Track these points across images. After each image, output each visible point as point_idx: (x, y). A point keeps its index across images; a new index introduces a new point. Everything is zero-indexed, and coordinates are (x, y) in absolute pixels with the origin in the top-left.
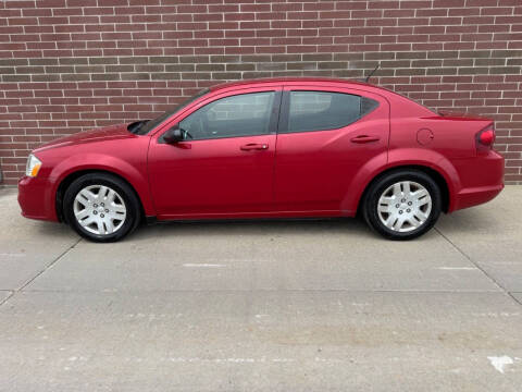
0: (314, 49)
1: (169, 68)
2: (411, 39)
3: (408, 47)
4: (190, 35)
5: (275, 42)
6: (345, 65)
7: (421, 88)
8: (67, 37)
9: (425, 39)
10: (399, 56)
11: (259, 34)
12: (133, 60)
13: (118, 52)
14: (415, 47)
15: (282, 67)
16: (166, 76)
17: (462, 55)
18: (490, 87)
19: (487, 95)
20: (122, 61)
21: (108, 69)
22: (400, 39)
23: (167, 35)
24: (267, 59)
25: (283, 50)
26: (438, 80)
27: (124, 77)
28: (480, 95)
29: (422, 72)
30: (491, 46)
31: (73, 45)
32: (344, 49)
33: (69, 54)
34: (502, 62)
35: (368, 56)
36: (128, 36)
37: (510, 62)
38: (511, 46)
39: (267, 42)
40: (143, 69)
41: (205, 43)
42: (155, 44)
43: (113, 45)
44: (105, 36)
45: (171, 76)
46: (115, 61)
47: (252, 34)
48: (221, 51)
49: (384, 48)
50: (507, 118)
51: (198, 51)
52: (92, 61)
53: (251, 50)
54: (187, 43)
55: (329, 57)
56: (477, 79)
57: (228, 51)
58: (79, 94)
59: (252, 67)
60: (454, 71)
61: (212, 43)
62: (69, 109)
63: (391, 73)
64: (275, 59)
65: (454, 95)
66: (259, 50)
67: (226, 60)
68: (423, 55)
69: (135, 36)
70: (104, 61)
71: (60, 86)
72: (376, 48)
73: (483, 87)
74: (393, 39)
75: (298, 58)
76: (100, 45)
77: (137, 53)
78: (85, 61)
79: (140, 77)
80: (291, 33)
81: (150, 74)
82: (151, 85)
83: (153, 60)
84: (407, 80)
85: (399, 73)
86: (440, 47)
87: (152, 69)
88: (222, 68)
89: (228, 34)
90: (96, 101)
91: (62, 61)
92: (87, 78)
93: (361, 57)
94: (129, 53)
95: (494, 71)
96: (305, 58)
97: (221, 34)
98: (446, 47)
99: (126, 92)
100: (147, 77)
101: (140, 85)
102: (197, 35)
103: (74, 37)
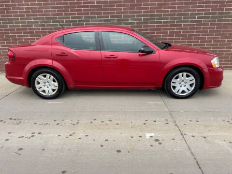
0: (114, 13)
1: (53, 22)
2: (156, 8)
3: (154, 12)
4: (62, 7)
5: (98, 10)
6: (128, 20)
7: (160, 29)
8: (10, 9)
9: (161, 8)
10: (151, 15)
11: (91, 6)
12: (38, 19)
13: (32, 15)
14: (157, 12)
15: (101, 21)
16: (52, 25)
17: (178, 15)
18: (190, 29)
19: (189, 32)
20: (34, 19)
21: (28, 22)
22: (151, 8)
23: (52, 8)
24: (95, 17)
25: (101, 13)
26: (167, 26)
27: (35, 26)
28: (186, 32)
29: (161, 22)
30: (190, 11)
31: (13, 12)
32: (127, 12)
33: (11, 16)
34: (195, 18)
35: (137, 16)
36: (35, 8)
37: (198, 18)
38: (198, 10)
39: (94, 10)
40: (43, 22)
41: (68, 11)
42: (47, 11)
43: (29, 12)
44: (26, 8)
45: (55, 25)
46: (31, 19)
47: (87, 7)
48: (75, 14)
49: (144, 12)
50: (198, 42)
51: (65, 14)
52: (21, 19)
53: (88, 14)
54: (61, 11)
55: (121, 16)
56: (184, 25)
57: (78, 14)
58: (16, 33)
59: (89, 21)
60: (174, 22)
61: (71, 11)
62: (13, 40)
63: (148, 23)
64: (98, 17)
65: (175, 32)
66: (91, 14)
67: (77, 18)
68: (161, 15)
69: (39, 8)
70: (26, 19)
71: (8, 30)
72: (141, 12)
73: (187, 29)
74: (148, 8)
75: (108, 17)
76: (24, 12)
77: (40, 15)
78: (18, 19)
79: (42, 26)
80: (104, 6)
81: (46, 24)
82: (46, 29)
83: (47, 18)
84: (154, 26)
85: (151, 23)
86: (168, 11)
87: (46, 22)
88: (76, 21)
89: (78, 7)
90: (24, 36)
91: (8, 19)
92: (19, 26)
93: (134, 16)
94: (36, 15)
95: (191, 22)
96: (111, 17)
97: (75, 7)
98: (171, 11)
99: (36, 32)
100: (44, 26)
101: (42, 29)
102: (65, 7)
103: (13, 9)
